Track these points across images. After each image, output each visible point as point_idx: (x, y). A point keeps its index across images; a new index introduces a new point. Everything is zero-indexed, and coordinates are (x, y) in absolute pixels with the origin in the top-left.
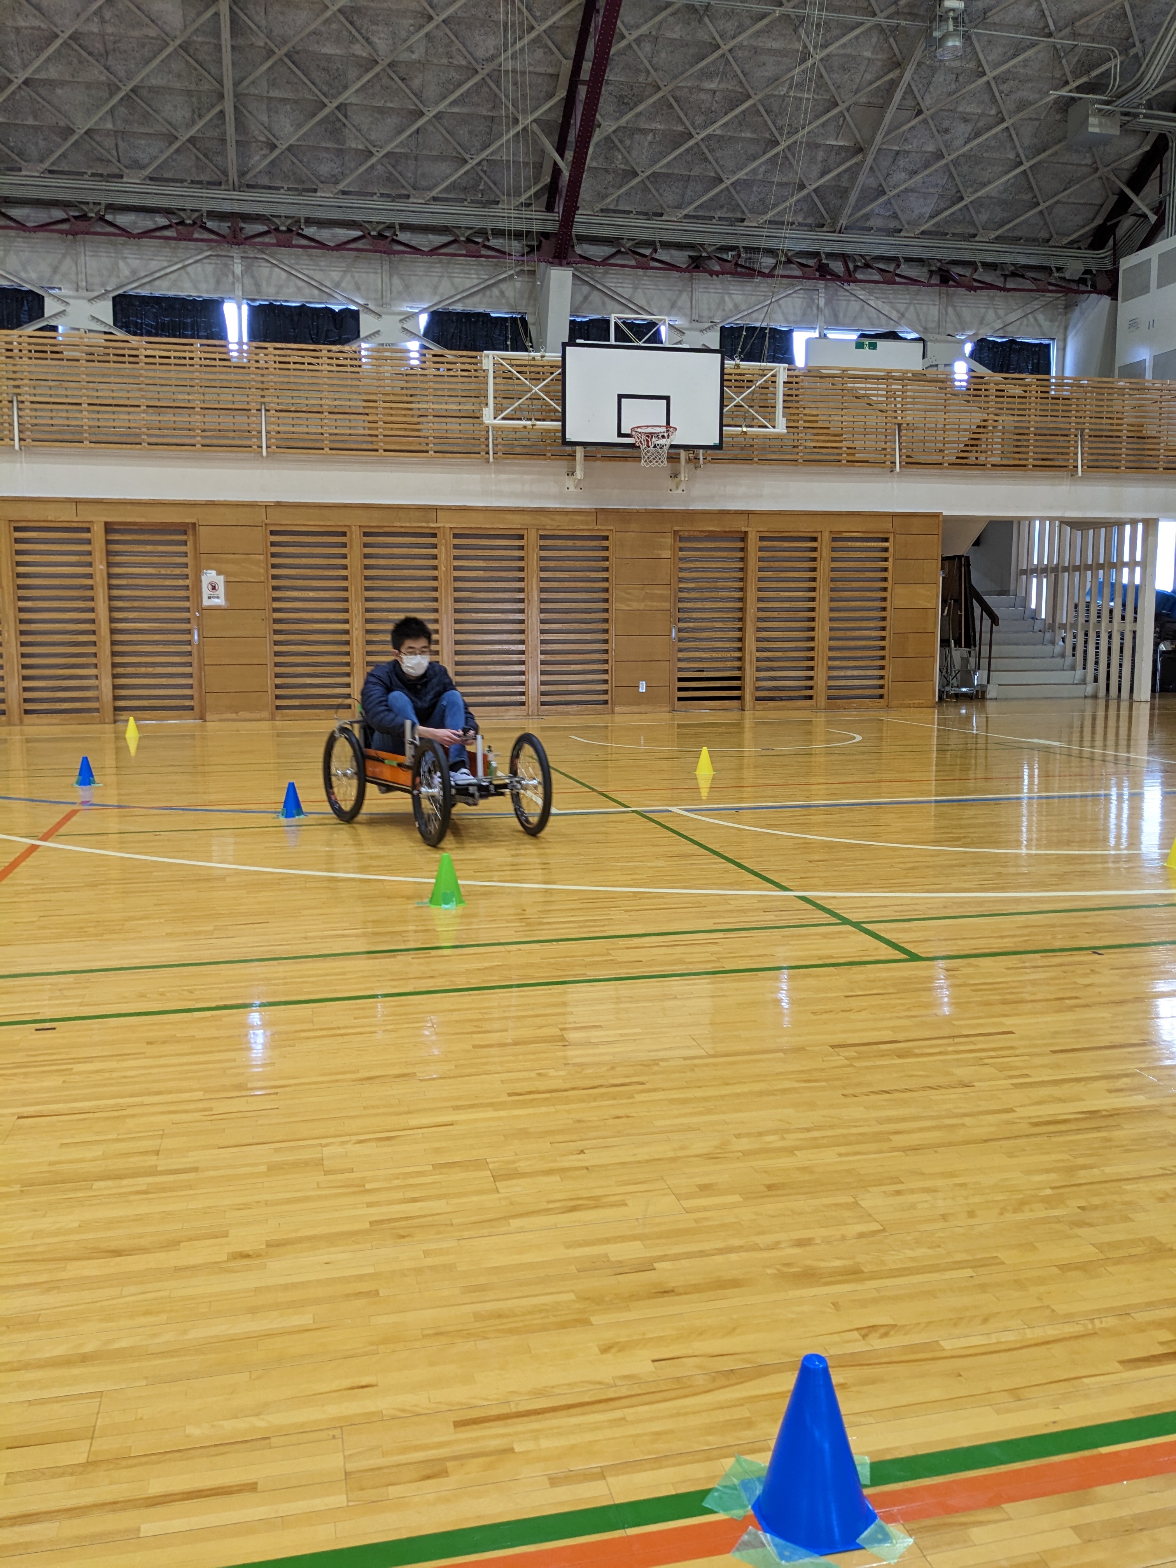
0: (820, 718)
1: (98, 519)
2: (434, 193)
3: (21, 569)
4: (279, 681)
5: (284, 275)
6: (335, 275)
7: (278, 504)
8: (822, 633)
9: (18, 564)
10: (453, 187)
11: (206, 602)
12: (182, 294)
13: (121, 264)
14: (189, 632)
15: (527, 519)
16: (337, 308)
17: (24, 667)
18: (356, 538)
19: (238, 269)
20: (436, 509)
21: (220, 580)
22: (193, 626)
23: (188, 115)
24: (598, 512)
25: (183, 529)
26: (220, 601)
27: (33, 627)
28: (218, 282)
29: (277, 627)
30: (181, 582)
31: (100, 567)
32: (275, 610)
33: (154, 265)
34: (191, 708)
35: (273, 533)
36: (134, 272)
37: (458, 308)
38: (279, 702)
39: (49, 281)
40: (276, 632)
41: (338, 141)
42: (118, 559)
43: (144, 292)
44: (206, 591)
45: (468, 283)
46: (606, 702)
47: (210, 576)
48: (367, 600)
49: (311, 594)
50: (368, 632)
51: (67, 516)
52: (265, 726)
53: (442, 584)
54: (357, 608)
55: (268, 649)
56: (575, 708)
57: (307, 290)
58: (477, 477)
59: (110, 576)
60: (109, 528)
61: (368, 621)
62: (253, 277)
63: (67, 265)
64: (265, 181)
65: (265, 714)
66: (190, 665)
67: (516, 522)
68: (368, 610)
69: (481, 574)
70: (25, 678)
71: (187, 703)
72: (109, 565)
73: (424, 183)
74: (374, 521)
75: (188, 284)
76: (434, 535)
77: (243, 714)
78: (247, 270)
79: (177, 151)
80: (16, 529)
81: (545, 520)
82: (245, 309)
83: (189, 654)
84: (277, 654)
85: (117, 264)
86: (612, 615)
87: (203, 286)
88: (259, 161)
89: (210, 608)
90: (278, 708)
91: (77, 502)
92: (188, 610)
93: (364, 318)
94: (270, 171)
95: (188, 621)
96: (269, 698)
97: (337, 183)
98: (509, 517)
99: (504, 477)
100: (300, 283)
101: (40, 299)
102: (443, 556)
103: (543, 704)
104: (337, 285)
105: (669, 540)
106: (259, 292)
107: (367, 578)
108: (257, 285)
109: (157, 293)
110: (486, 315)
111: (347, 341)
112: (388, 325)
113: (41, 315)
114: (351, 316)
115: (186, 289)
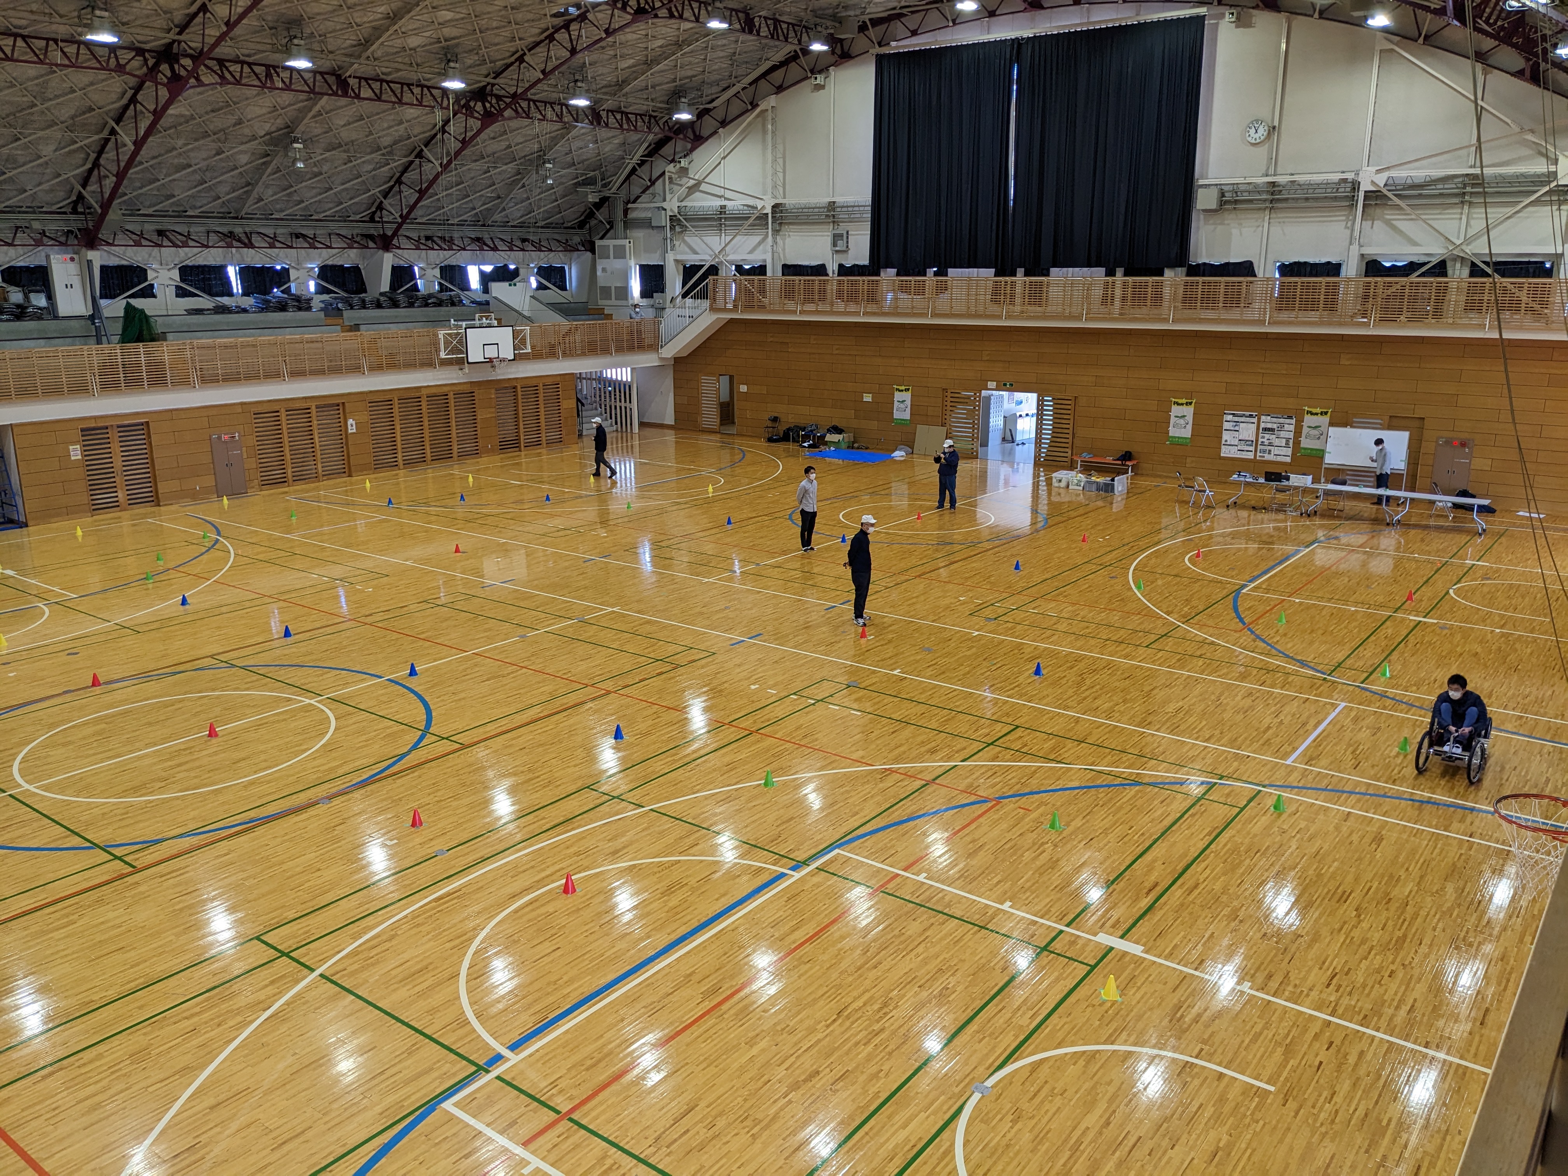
0: (544, 451)
1: (313, 404)
2: (325, 214)
4: (376, 458)
5: (253, 252)
6: (275, 251)
7: (371, 392)
8: (542, 420)
9: (289, 424)
11: (350, 431)
12: (208, 264)
15: (450, 388)
16: (278, 267)
18: (396, 401)
19: (234, 251)
20: (420, 388)
21: (354, 422)
25: (341, 404)
26: (354, 431)
27: (293, 448)
28: (225, 257)
29: (373, 438)
30: (340, 425)
31: (315, 422)
32: (372, 432)
33: (195, 251)
34: (346, 473)
35: (369, 403)
36: (187, 255)
37: (331, 263)
39: (148, 261)
40: (373, 440)
43: (192, 264)
44: (350, 427)
45: (334, 252)
46: (478, 453)
47: (350, 421)
48: (401, 424)
49: (384, 424)
50: (402, 436)
51: (304, 403)
52: (372, 476)
53: (424, 415)
54: (398, 427)
56: (468, 456)
57: (265, 258)
58: (432, 374)
60: (317, 407)
61: (402, 432)
62: (241, 254)
65: (372, 471)
66: (343, 456)
67: (446, 389)
68: (401, 428)
69: (436, 410)
70: (293, 468)
71: (345, 470)
72: (318, 421)
74: (402, 394)
75: (211, 259)
76: (420, 397)
77: (364, 473)
78: (238, 251)
80: (287, 411)
82: (237, 269)
85: (179, 251)
86: (478, 421)
87: (219, 260)
89: (351, 434)
90: (375, 469)
91: (306, 398)
92: (344, 435)
93: (291, 271)
95: (344, 439)
96: (372, 466)
98: (443, 388)
100: (261, 255)
101: (145, 270)
102: (424, 405)
103: (459, 456)
104: (278, 256)
105: (493, 391)
106: (243, 261)
107: (401, 416)
108: (243, 258)
109: (197, 264)
110: (342, 266)
111: (285, 283)
112: (302, 273)
113: (146, 280)
114: (286, 271)
115: (211, 262)
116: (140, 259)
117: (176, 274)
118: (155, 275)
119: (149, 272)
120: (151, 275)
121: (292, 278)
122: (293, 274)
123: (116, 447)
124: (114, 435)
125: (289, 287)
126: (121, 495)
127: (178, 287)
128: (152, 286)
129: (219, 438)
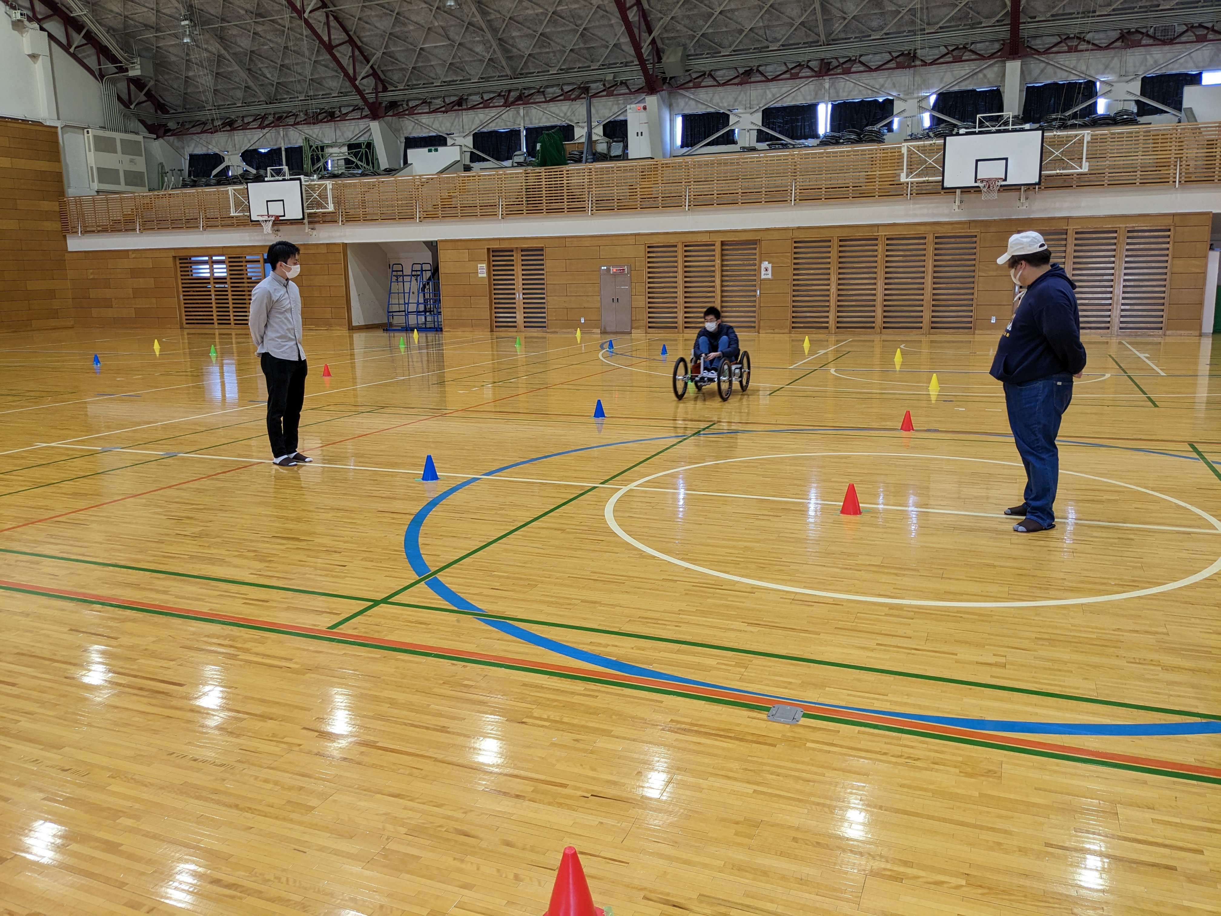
0: (1114, 341)
1: (718, 240)
2: (940, 25)
3: (686, 264)
4: (794, 315)
5: (852, 85)
6: (881, 81)
7: (799, 228)
8: (1118, 289)
9: (686, 261)
10: (952, 19)
11: (763, 277)
12: (798, 103)
13: (768, 92)
14: (755, 291)
15: (928, 228)
16: (881, 100)
17: (686, 307)
18: (835, 243)
19: (827, 86)
20: (878, 226)
21: (770, 266)
22: (758, 288)
23: (799, 12)
24: (970, 222)
25: (755, 242)
26: (770, 276)
27: (690, 290)
28: (816, 94)
29: (795, 288)
30: (753, 267)
31: (718, 262)
32: (794, 280)
33: (784, 90)
34: (754, 327)
35: (795, 242)
36: (774, 95)
37: (956, 88)
38: (794, 325)
39: (733, 106)
40: (794, 291)
41: (880, 9)
42: (726, 257)
43: (778, 105)
44: (763, 272)
45: (963, 73)
46: (971, 328)
47: (765, 264)
48: (839, 274)
49: (812, 272)
50: (839, 290)
51: (705, 239)
52: (786, 337)
53: (879, 264)
54: (834, 278)
55: (789, 298)
56: (951, 331)
57: (864, 92)
58: (902, 207)
59: (722, 266)
60: (723, 243)
61: (839, 284)
62: (835, 88)
63: (742, 97)
64: (843, 35)
65: (787, 331)
66: (755, 306)
67: (921, 230)
68: (839, 279)
69: (901, 258)
70: (686, 312)
71: (753, 325)
72: (722, 260)
73: (934, 20)
74: (845, 234)
75: (800, 98)
76: (877, 239)
77: (776, 331)
78: (832, 85)
79: (795, 29)
80: (686, 246)
81: (938, 228)
82: (830, 106)
83: (755, 301)
84: (794, 301)
85: (765, 92)
86: (976, 279)
87: (808, 98)
88: (838, 26)
89: (765, 280)
90: (793, 328)
91: (710, 232)
92: (755, 280)
93: (896, 103)
94: (844, 31)
95: (755, 286)
96: (788, 323)
97: (882, 29)
98: (918, 227)
99: (917, 206)
100: (861, 88)
101: (728, 116)
102: (880, 250)
103: (932, 328)
104: (882, 86)
106: (838, 96)
107: (840, 263)
108: (837, 93)
109: (785, 105)
110: (974, 91)
111: (886, 118)
112: (911, 105)
113: (728, 125)
114: (889, 103)
115: (800, 100)
116: (725, 105)
117: (758, 118)
118: (737, 119)
119: (731, 117)
120: (732, 119)
121: (895, 113)
122: (898, 106)
123: (518, 270)
124: (517, 257)
125: (891, 123)
126: (520, 317)
127: (759, 131)
128: (733, 131)
129: (608, 270)
